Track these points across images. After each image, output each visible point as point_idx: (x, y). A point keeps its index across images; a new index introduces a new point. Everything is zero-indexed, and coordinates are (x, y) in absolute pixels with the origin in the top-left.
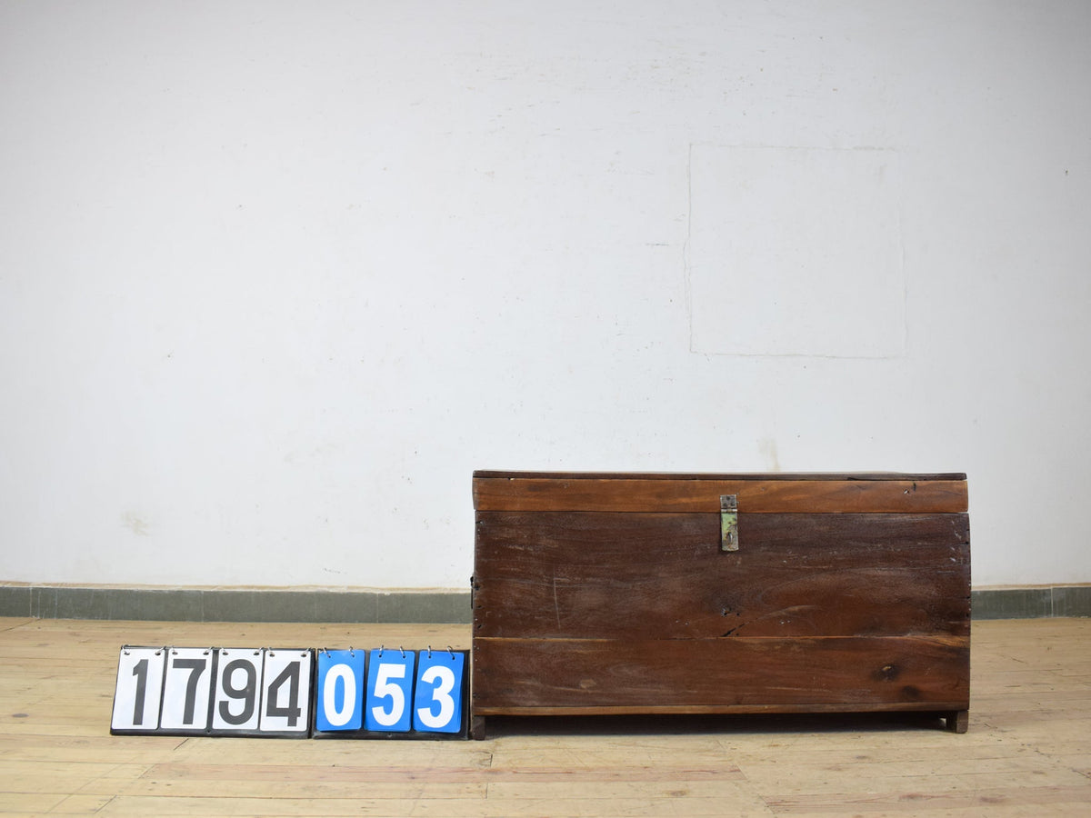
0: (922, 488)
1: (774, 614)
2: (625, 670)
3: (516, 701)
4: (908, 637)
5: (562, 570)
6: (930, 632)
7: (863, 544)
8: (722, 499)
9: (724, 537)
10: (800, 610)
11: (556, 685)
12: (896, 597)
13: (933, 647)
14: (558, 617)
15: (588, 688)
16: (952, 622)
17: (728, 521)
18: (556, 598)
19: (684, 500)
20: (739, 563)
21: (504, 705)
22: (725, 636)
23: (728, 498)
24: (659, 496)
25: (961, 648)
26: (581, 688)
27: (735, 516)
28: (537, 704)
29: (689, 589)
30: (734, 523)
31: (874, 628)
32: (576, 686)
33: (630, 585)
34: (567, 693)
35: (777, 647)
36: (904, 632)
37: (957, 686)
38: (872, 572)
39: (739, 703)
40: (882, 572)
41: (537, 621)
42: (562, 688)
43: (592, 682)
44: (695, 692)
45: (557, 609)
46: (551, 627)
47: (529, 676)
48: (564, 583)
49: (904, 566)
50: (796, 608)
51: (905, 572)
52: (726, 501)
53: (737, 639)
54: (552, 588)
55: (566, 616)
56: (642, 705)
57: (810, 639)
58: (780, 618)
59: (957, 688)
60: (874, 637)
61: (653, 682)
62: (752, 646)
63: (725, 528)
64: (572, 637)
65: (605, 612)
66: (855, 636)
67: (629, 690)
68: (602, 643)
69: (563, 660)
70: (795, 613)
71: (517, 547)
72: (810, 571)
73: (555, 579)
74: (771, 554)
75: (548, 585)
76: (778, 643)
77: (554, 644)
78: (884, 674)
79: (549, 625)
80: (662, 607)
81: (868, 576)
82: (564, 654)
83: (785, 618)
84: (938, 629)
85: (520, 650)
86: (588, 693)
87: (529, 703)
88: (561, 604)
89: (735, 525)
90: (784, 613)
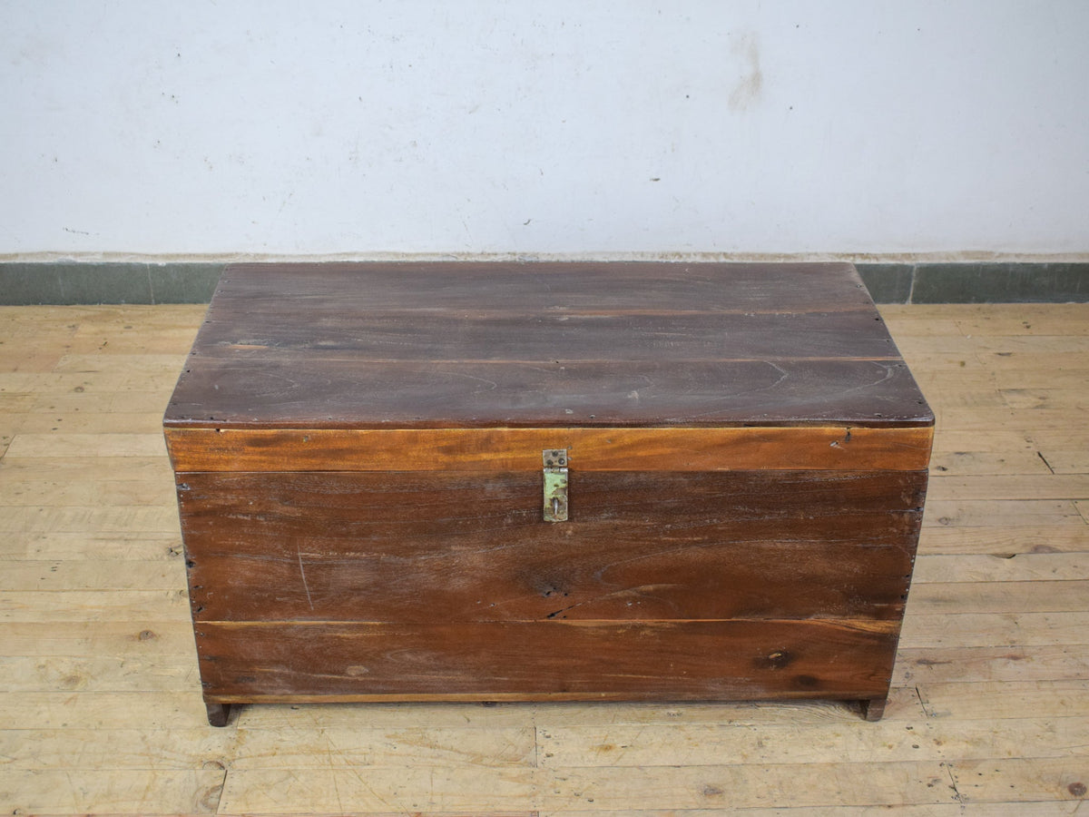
0: (859, 439)
1: (619, 594)
2: (408, 656)
3: (260, 690)
4: (811, 620)
5: (310, 544)
6: (844, 615)
7: (758, 511)
8: (546, 455)
9: (547, 504)
10: (656, 590)
11: (314, 672)
12: (800, 574)
13: (844, 632)
14: (309, 598)
15: (358, 675)
16: (876, 605)
17: (554, 482)
18: (304, 577)
19: (485, 456)
20: (569, 532)
21: (244, 693)
22: (549, 617)
23: (555, 454)
24: (448, 450)
25: (887, 634)
26: (351, 676)
27: (565, 477)
28: (290, 692)
29: (496, 565)
30: (564, 485)
31: (761, 610)
32: (342, 673)
33: (410, 561)
34: (329, 681)
35: (620, 632)
36: (808, 615)
37: (873, 675)
38: (767, 544)
39: (564, 691)
40: (783, 544)
41: (280, 602)
42: (322, 676)
43: (364, 669)
44: (506, 679)
45: (307, 588)
46: (300, 609)
47: (277, 663)
48: (313, 559)
49: (816, 538)
50: (651, 587)
51: (815, 543)
52: (551, 457)
53: (564, 622)
54: (298, 565)
55: (321, 596)
56: (432, 692)
57: (668, 623)
58: (627, 598)
59: (872, 678)
60: (762, 619)
61: (448, 668)
62: (586, 630)
63: (549, 492)
64: (331, 620)
65: (375, 592)
66: (734, 619)
67: (414, 677)
68: (373, 626)
69: (321, 645)
70: (648, 593)
71: (241, 517)
72: (674, 544)
73: (299, 554)
74: (617, 522)
75: (291, 561)
76: (622, 626)
77: (306, 628)
78: (770, 662)
79: (296, 607)
80: (458, 584)
81: (759, 550)
82: (323, 638)
83: (634, 600)
84: (858, 612)
85: (260, 634)
86: (357, 681)
87: (279, 691)
88: (311, 584)
89: (564, 489)
90: (634, 594)
